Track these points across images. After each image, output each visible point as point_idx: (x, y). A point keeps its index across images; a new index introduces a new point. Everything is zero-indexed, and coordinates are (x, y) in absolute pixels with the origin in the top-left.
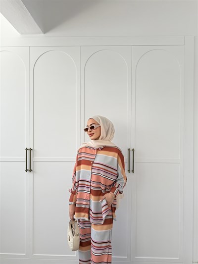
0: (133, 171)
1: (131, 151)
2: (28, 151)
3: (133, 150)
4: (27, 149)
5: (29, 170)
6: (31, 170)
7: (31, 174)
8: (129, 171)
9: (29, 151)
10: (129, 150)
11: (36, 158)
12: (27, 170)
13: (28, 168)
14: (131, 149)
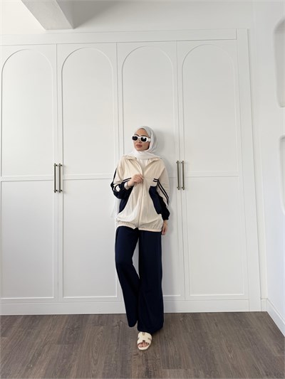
0: (183, 188)
3: (183, 163)
4: (55, 165)
5: (59, 190)
6: (60, 191)
7: (61, 195)
8: (179, 188)
9: (58, 167)
10: (178, 162)
11: (68, 175)
12: (55, 191)
13: (58, 188)
14: (180, 161)
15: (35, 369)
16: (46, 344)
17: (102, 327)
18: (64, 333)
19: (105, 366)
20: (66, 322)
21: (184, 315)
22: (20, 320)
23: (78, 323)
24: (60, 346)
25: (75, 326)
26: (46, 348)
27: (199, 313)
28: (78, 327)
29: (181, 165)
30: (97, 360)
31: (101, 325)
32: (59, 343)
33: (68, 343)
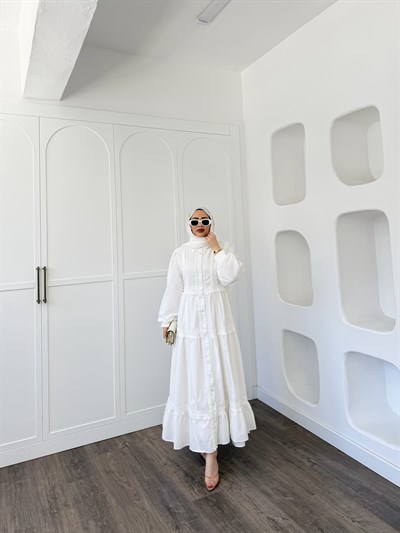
6: (46, 301)
7: (45, 306)
9: (43, 271)
11: (53, 280)
13: (42, 298)
15: (62, 512)
16: (54, 487)
17: (109, 453)
18: (68, 472)
19: (141, 484)
20: (60, 461)
23: (76, 458)
24: (73, 484)
25: (76, 461)
26: (58, 490)
28: (80, 461)
30: (128, 482)
31: (106, 451)
32: (70, 481)
33: (81, 478)
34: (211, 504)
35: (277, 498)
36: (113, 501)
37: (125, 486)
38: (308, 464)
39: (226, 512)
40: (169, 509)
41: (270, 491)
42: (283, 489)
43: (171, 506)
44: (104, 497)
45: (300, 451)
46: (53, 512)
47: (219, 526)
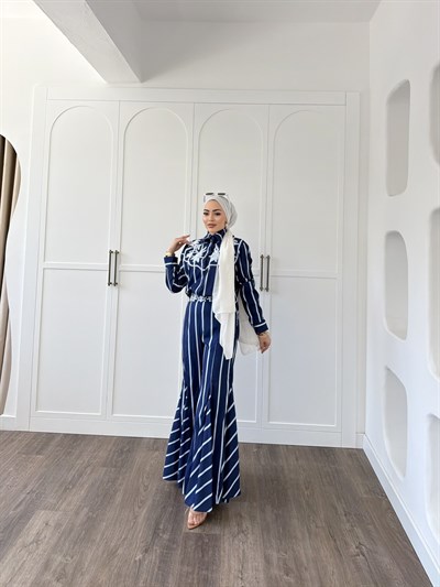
0: (267, 289)
1: (266, 259)
2: (113, 256)
3: (268, 257)
4: (111, 252)
5: (113, 283)
6: (116, 284)
7: (115, 289)
8: (261, 289)
10: (262, 257)
11: (125, 265)
12: (110, 284)
13: (112, 281)
14: (265, 256)
15: (75, 490)
16: (88, 466)
17: (157, 453)
18: (110, 456)
19: (156, 494)
20: (114, 445)
21: (259, 446)
22: (59, 438)
23: (128, 446)
24: (105, 469)
25: (125, 450)
26: (89, 470)
27: (278, 445)
28: (128, 450)
29: (265, 261)
32: (104, 466)
33: (115, 466)
34: (200, 544)
35: (275, 572)
36: (118, 499)
37: (142, 490)
38: (353, 550)
39: (206, 559)
40: (157, 528)
41: (275, 561)
42: (292, 565)
43: (161, 527)
44: (115, 492)
45: (358, 531)
46: (67, 487)
47: (186, 569)
